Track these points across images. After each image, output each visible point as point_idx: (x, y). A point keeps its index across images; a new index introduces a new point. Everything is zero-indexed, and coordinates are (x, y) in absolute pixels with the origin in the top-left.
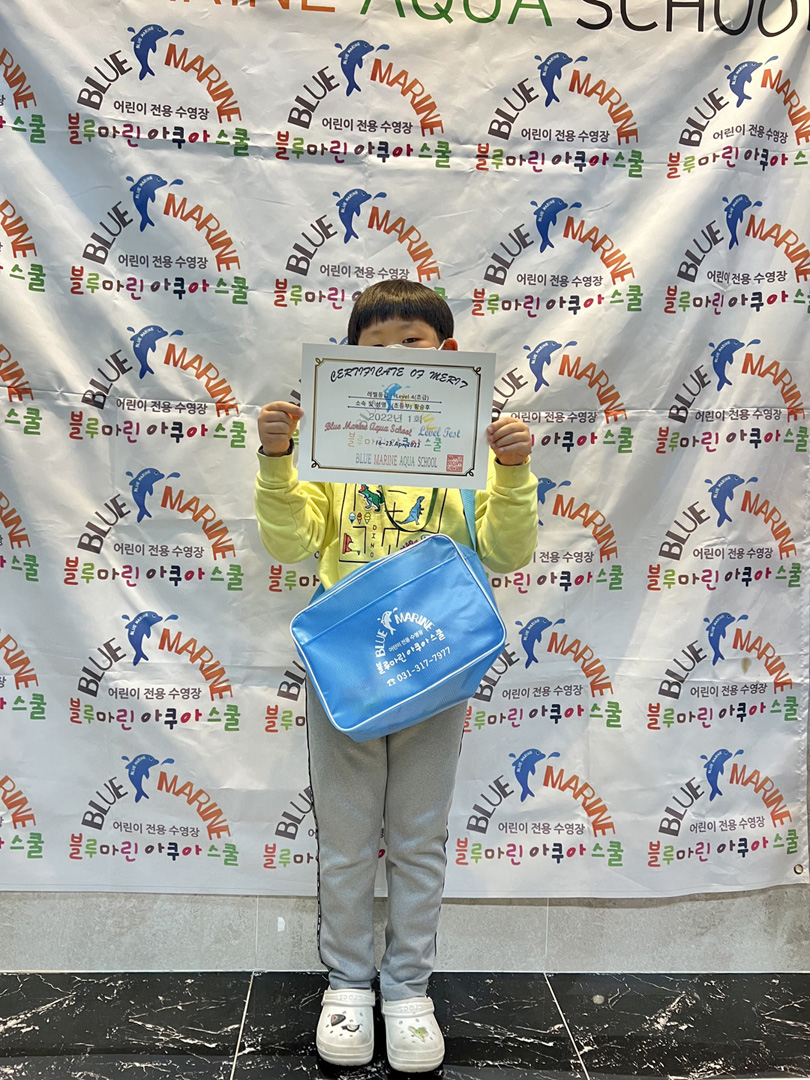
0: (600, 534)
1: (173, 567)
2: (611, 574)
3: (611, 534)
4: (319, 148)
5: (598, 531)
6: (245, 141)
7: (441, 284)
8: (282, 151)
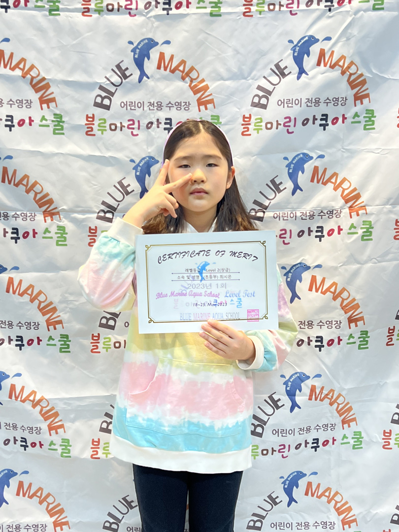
0: (346, 306)
1: (17, 337)
2: (359, 338)
3: (357, 306)
4: (116, 7)
5: (344, 304)
6: (57, 4)
7: (216, 112)
8: (87, 10)
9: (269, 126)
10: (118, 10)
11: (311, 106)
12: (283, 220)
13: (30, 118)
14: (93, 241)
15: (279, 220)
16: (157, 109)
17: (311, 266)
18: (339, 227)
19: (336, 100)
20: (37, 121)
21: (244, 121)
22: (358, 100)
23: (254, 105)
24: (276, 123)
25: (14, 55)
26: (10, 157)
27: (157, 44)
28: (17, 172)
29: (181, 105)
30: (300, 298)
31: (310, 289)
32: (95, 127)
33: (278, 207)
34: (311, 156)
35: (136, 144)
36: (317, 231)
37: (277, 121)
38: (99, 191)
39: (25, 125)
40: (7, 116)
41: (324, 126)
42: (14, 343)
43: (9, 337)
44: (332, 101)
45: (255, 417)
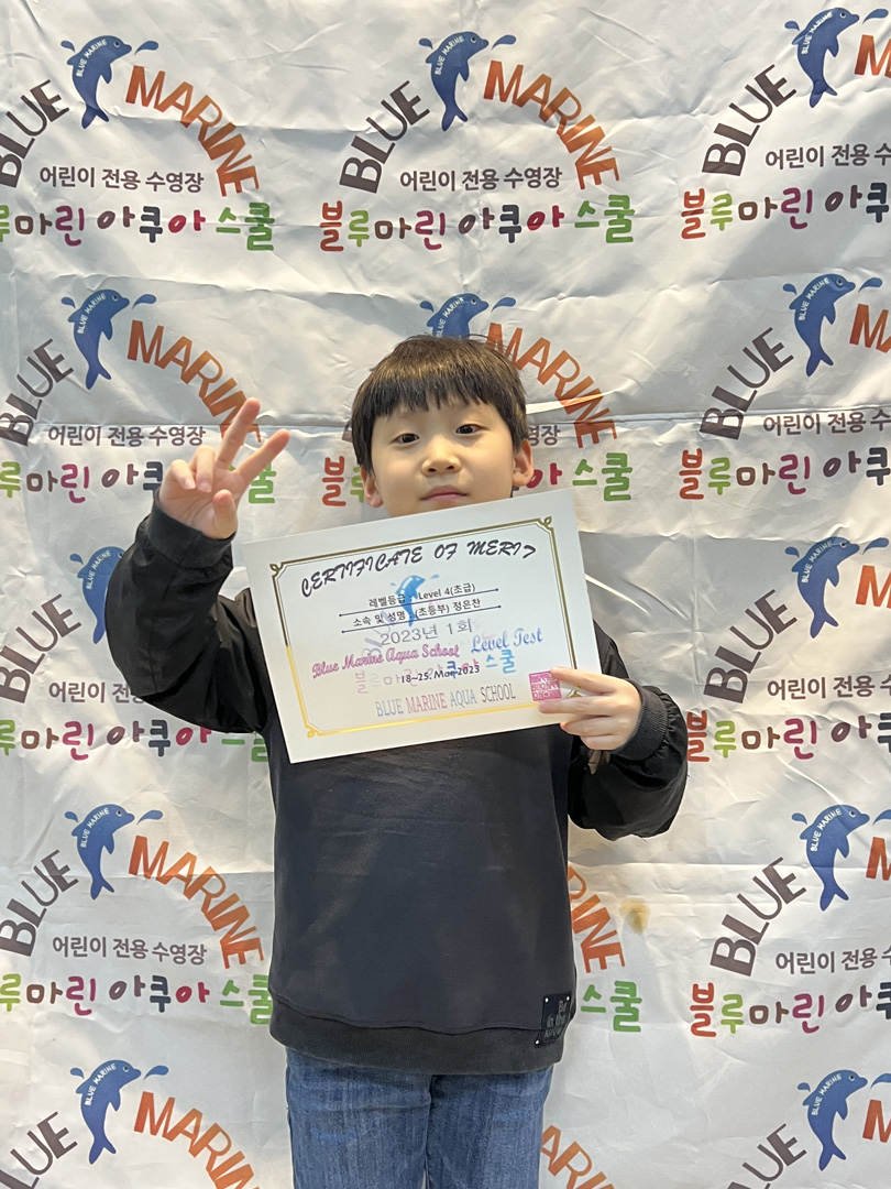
7: (620, 189)
9: (748, 211)
11: (847, 164)
12: (789, 432)
13: (197, 213)
14: (334, 491)
15: (779, 434)
16: (484, 186)
17: (859, 543)
20: (212, 218)
21: (687, 205)
23: (709, 167)
24: (764, 203)
25: (166, 78)
26: (150, 299)
27: (486, 43)
28: (165, 333)
29: (539, 176)
30: (835, 623)
31: (861, 600)
32: (343, 231)
33: (773, 402)
34: (849, 280)
35: (436, 268)
36: (870, 461)
37: (767, 200)
38: (350, 376)
39: (185, 227)
40: (146, 209)
42: (146, 738)
43: (136, 724)
45: (729, 922)
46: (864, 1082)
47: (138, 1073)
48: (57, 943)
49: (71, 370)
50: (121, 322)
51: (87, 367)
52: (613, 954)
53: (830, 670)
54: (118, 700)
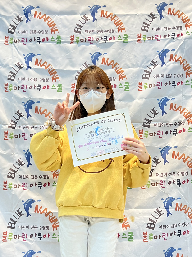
1: (39, 183)
6: (60, 40)
7: (127, 81)
8: (72, 42)
9: (150, 86)
10: (85, 42)
11: (168, 77)
12: (159, 126)
13: (48, 86)
15: (157, 127)
18: (184, 129)
19: (178, 75)
20: (51, 87)
21: (139, 84)
22: (187, 75)
23: (143, 78)
24: (153, 85)
25: (42, 61)
26: (39, 102)
27: (102, 54)
28: (42, 108)
29: (112, 79)
30: (168, 162)
31: (173, 158)
33: (156, 121)
34: (169, 98)
36: (174, 132)
37: (154, 84)
39: (46, 88)
40: (38, 85)
41: (174, 86)
42: (37, 185)
43: (35, 183)
44: (177, 75)
45: (150, 220)
46: (175, 250)
47: (35, 252)
48: (20, 227)
49: (24, 115)
50: (33, 106)
51: (27, 115)
52: (128, 226)
53: (168, 171)
54: (32, 178)
